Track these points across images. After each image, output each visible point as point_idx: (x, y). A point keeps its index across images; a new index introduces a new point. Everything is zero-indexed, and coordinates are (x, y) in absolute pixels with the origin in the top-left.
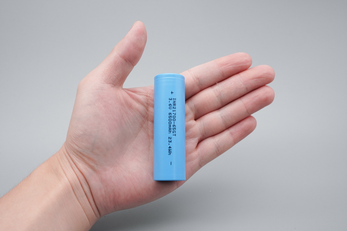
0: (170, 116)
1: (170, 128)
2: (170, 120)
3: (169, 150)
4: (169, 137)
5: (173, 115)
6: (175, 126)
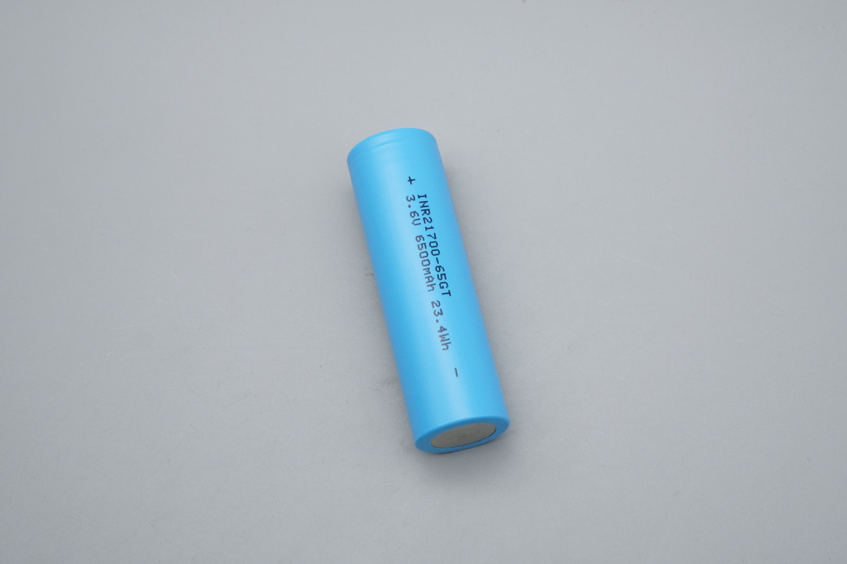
0: (419, 243)
1: (428, 278)
2: (425, 254)
3: (441, 336)
4: (433, 303)
5: (428, 240)
6: (441, 269)
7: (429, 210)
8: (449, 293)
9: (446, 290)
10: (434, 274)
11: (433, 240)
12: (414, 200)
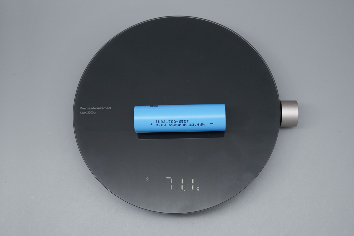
1: (182, 125)
5: (171, 123)
7: (161, 121)
9: (187, 121)
10: (181, 123)
11: (171, 121)
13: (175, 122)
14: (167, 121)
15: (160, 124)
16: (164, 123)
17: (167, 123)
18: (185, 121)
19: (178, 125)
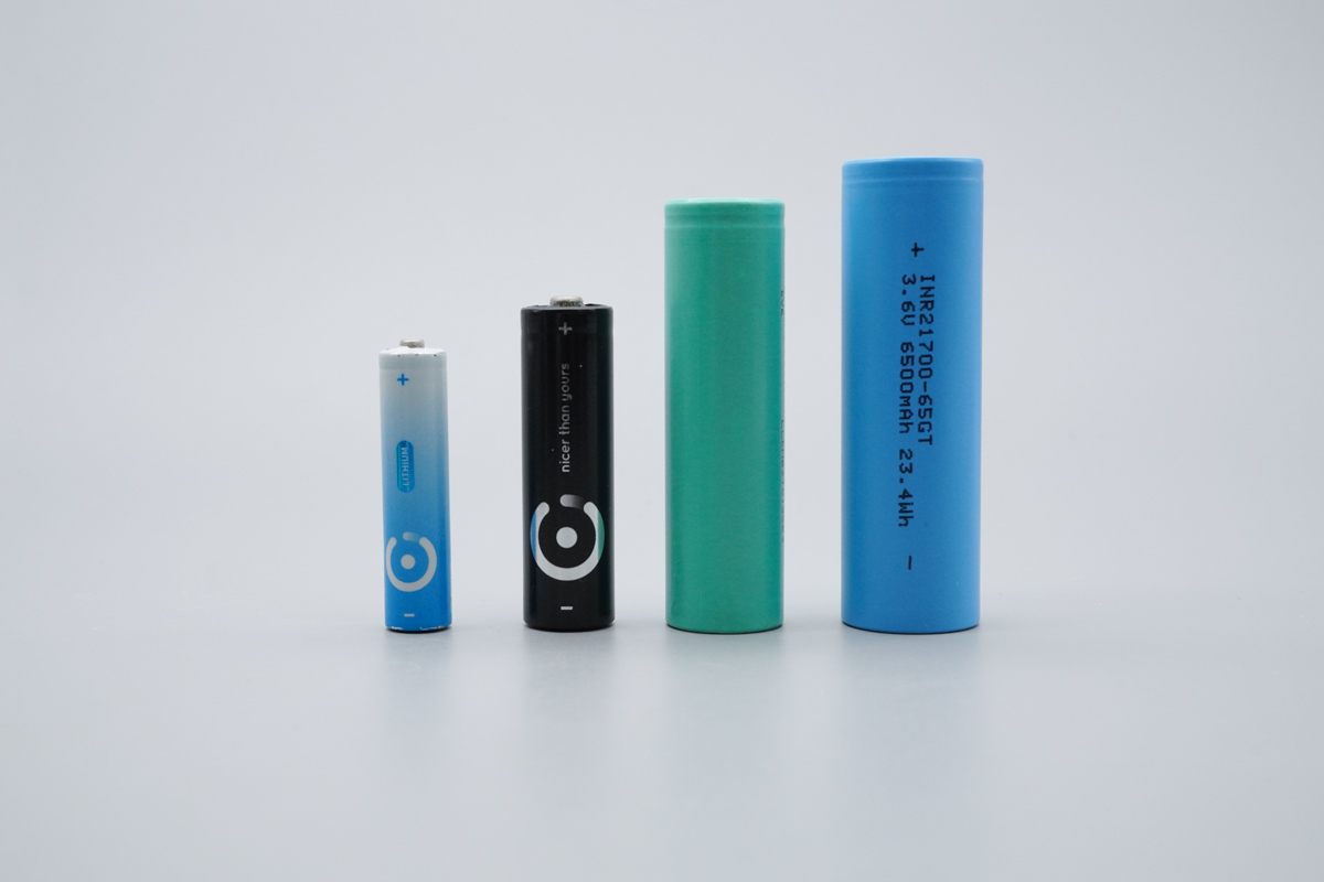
0: (905, 355)
1: (905, 411)
2: (908, 374)
3: (901, 504)
4: (902, 451)
5: (919, 352)
6: (928, 401)
7: (932, 302)
8: (930, 440)
9: (925, 435)
10: (915, 406)
11: (928, 353)
12: (913, 283)
13: (924, 373)
14: (930, 332)
15: (915, 293)
16: (922, 316)
17: (921, 333)
18: (926, 427)
19: (907, 388)
